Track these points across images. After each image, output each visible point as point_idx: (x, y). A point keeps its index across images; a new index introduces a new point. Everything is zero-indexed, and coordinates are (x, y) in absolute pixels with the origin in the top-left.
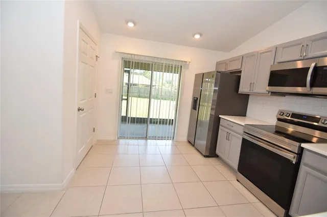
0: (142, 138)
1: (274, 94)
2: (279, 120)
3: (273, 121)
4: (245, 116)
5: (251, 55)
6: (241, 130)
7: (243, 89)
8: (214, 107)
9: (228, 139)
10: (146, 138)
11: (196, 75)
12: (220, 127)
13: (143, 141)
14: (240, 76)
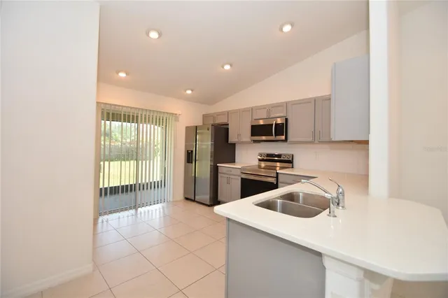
0: (131, 208)
1: (255, 141)
2: (260, 160)
3: (256, 163)
4: (235, 162)
5: (235, 112)
6: (238, 172)
7: (232, 139)
8: (212, 159)
9: (228, 183)
10: (136, 207)
11: (187, 128)
12: (219, 174)
13: (133, 211)
14: (228, 129)
